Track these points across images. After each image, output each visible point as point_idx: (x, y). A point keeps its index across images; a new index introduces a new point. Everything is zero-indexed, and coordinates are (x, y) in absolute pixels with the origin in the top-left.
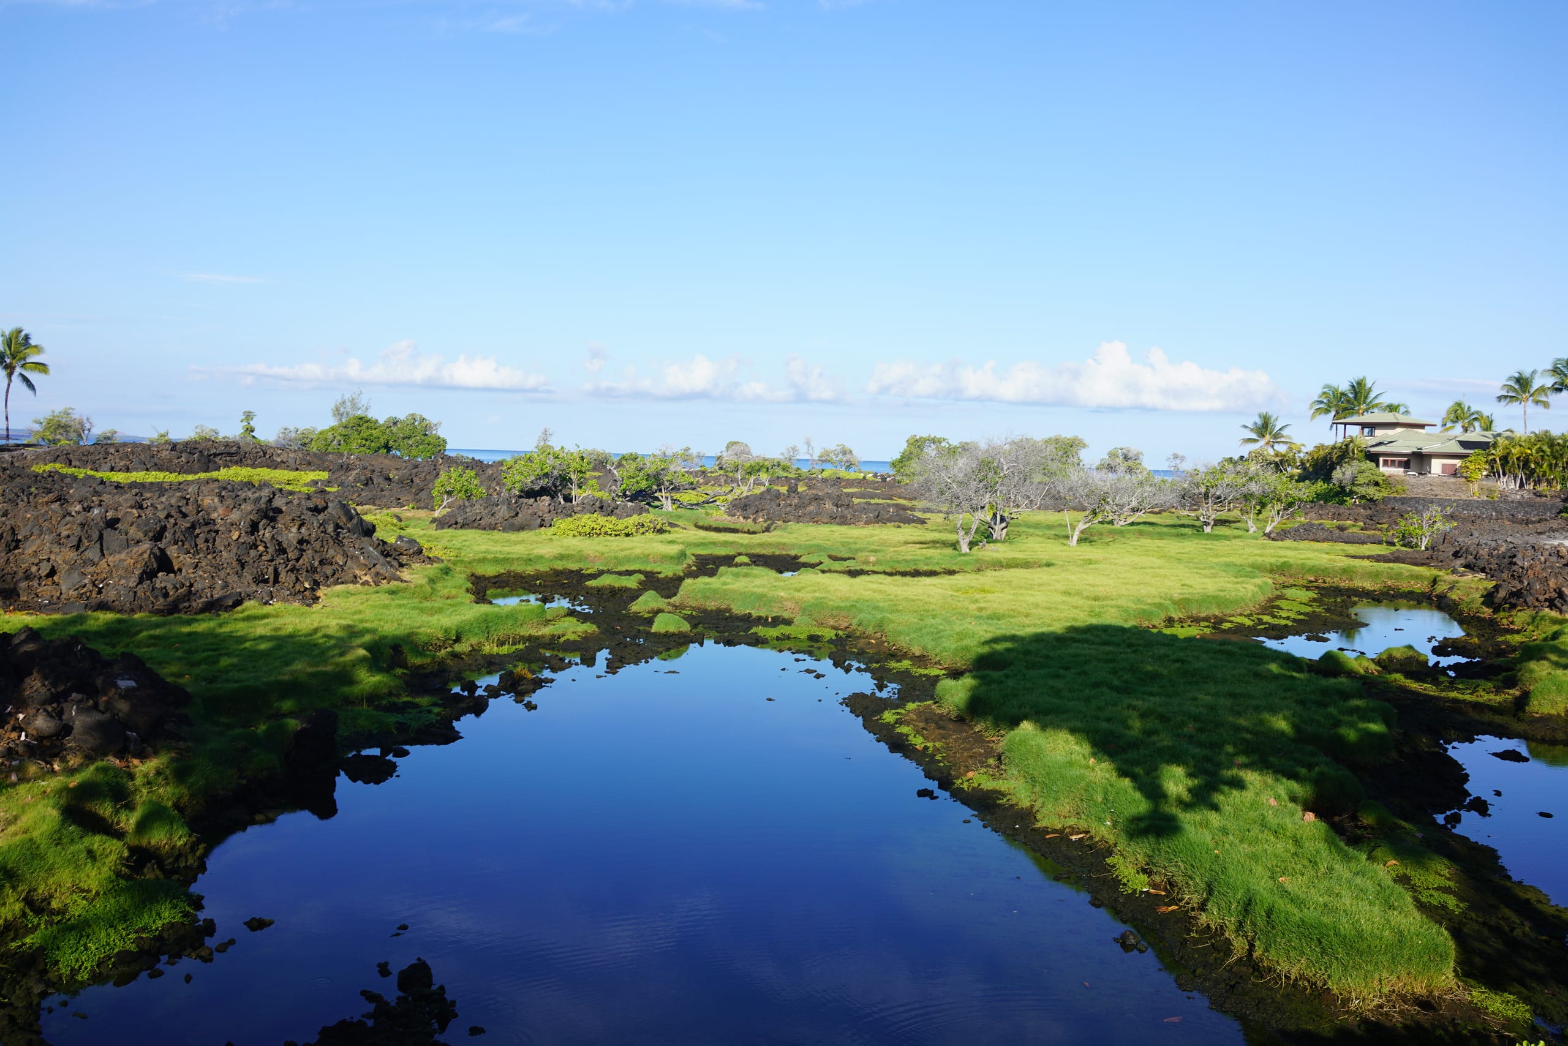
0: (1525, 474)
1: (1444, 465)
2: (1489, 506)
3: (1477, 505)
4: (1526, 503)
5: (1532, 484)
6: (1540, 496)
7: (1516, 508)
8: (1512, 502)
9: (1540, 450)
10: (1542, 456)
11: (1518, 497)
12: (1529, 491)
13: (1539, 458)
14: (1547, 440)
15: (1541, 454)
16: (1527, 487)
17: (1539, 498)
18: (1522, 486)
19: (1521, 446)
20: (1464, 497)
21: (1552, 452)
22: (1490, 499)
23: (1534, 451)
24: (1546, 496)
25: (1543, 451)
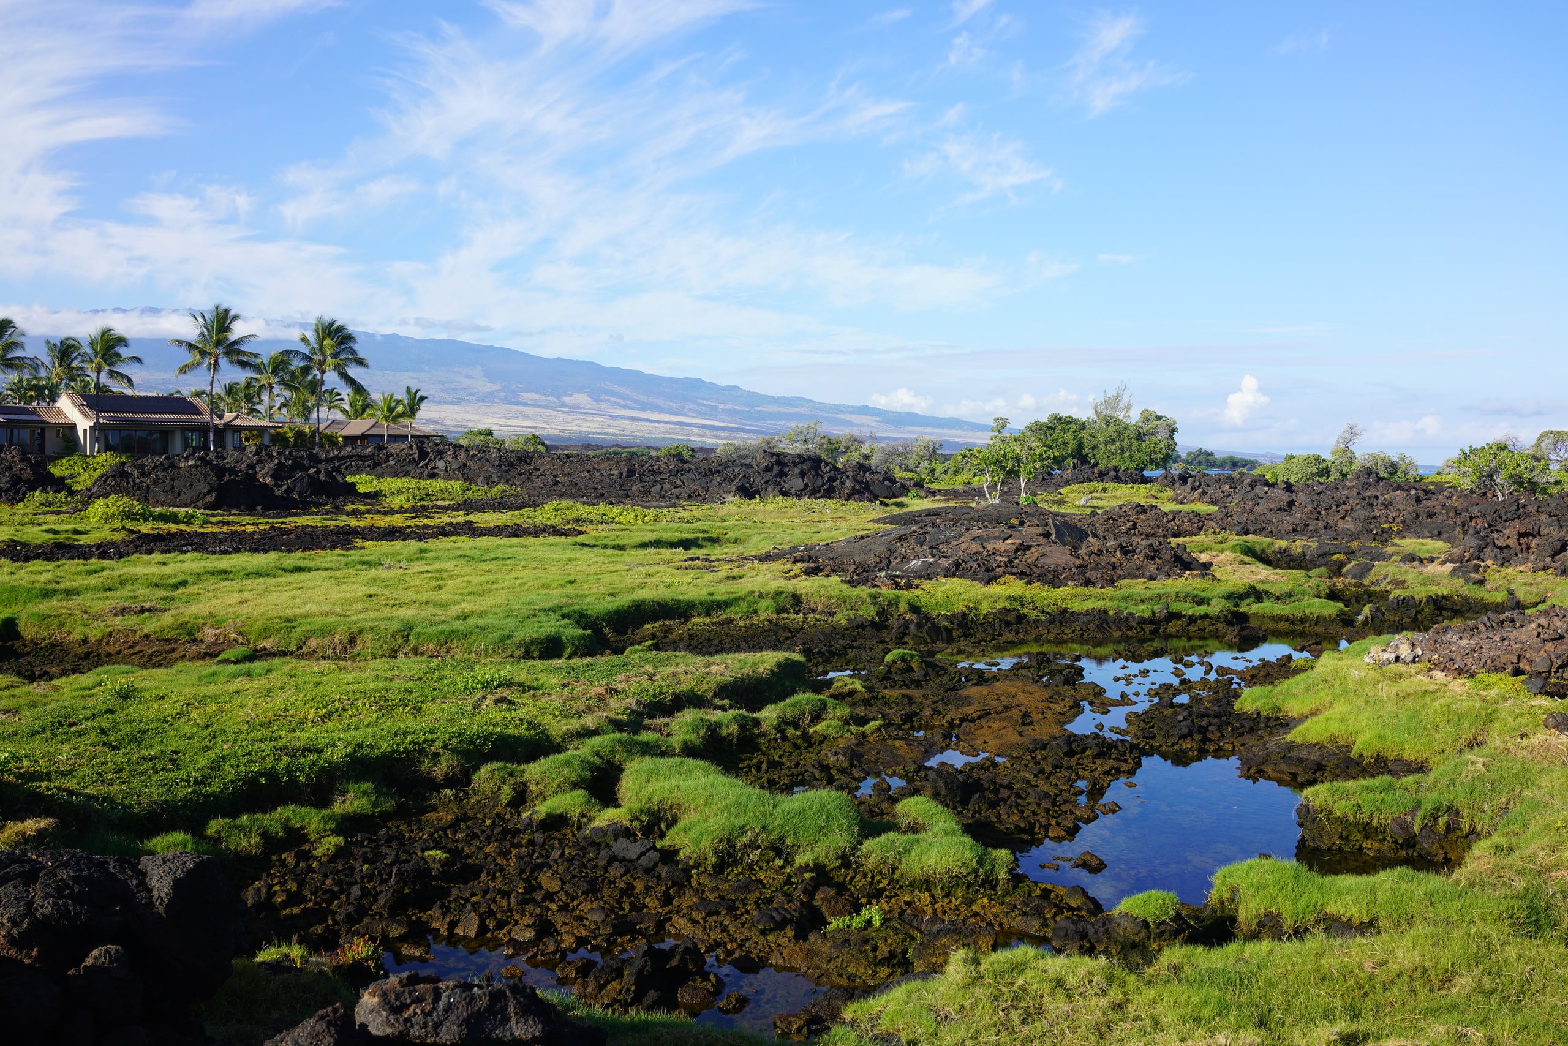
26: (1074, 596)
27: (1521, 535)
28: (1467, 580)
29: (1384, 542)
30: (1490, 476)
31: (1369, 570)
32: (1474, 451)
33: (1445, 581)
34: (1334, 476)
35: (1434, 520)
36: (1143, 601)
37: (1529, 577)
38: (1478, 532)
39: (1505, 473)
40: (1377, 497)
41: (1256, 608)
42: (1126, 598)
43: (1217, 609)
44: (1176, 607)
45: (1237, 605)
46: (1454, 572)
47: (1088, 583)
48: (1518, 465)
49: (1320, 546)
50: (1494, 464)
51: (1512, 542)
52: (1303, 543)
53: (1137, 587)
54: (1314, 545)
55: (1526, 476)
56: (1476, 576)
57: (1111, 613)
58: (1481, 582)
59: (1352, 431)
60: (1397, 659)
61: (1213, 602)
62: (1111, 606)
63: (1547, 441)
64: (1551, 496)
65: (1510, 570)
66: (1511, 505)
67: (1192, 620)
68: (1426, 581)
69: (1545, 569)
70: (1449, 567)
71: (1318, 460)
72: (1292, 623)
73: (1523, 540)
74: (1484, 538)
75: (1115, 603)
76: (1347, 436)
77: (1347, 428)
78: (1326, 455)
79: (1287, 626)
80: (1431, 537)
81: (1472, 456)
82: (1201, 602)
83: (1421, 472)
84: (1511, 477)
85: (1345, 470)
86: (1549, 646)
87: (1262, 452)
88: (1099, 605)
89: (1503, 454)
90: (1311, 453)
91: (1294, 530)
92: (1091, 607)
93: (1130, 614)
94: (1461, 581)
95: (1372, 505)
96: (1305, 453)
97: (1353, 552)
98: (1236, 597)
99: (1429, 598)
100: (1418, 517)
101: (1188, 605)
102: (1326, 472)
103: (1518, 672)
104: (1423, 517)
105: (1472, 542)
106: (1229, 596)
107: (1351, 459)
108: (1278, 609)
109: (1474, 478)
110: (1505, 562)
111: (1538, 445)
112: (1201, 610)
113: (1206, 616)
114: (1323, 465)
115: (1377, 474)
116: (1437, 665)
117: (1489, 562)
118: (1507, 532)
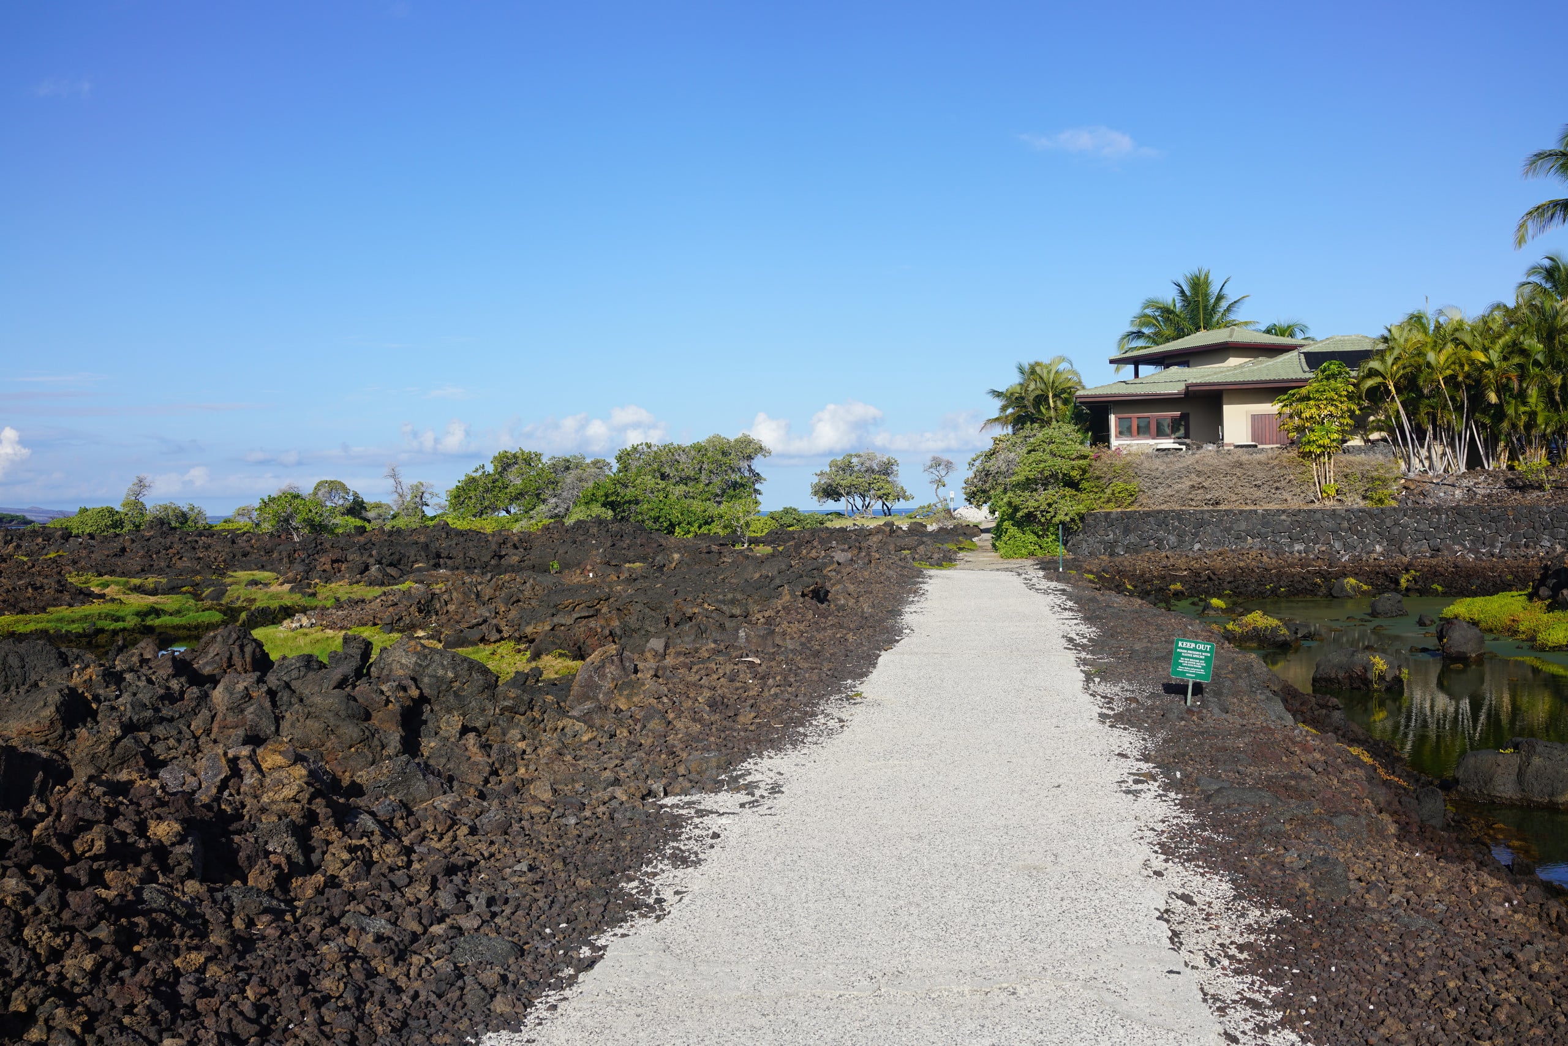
0: (1482, 426)
1: (1255, 418)
2: (1369, 526)
3: (1331, 524)
4: (1479, 509)
5: (1504, 457)
6: (1523, 489)
7: (1450, 529)
8: (1437, 510)
9: (1515, 348)
10: (1521, 366)
11: (1458, 493)
12: (1494, 475)
13: (1514, 375)
14: (1535, 320)
15: (1516, 360)
16: (1490, 466)
17: (1518, 495)
18: (1474, 462)
19: (1457, 342)
20: (1295, 504)
21: (1550, 352)
22: (1368, 504)
23: (1494, 355)
24: (1541, 487)
25: (1524, 352)
26: (17, 622)
27: (333, 562)
28: (304, 594)
29: (223, 575)
30: (286, 520)
31: (224, 594)
32: (272, 500)
33: (286, 596)
34: (128, 527)
35: (248, 558)
36: (73, 621)
37: (348, 588)
38: (303, 561)
39: (299, 518)
40: (197, 542)
41: (157, 622)
42: (60, 620)
43: (132, 623)
44: (100, 624)
45: (143, 620)
46: (292, 590)
47: (23, 611)
48: (310, 511)
49: (169, 581)
50: (289, 510)
51: (328, 567)
52: (154, 580)
53: (64, 611)
54: (165, 581)
55: (317, 519)
56: (310, 591)
57: (52, 632)
58: (314, 595)
59: (141, 484)
60: (301, 626)
61: (128, 618)
62: (51, 627)
63: (323, 490)
64: (337, 535)
65: (333, 585)
66: (311, 543)
67: (115, 633)
68: (273, 597)
69: (358, 582)
70: (287, 586)
71: (111, 512)
72: (189, 630)
73: (335, 565)
74: (308, 565)
75: (53, 624)
76: (136, 488)
77: (136, 481)
78: (118, 507)
79: (185, 633)
80: (258, 569)
81: (271, 504)
82: (117, 619)
83: (208, 521)
84: (304, 520)
85: (137, 520)
86: (391, 609)
87: (26, 507)
88: (40, 626)
89: (298, 501)
90: (105, 506)
91: (143, 570)
92: (34, 628)
93: (67, 631)
94: (299, 595)
95: (194, 548)
96: (98, 506)
97: (197, 584)
98: (142, 614)
99: (281, 607)
100: (234, 556)
101: (108, 622)
102: (118, 524)
103: (375, 624)
104: (239, 556)
105: (299, 568)
106: (138, 614)
107: (141, 509)
108: (176, 620)
109: (274, 523)
110: (328, 580)
111: (315, 494)
112: (120, 625)
113: (124, 629)
114: (117, 517)
115: (169, 524)
116: (327, 627)
117: (317, 581)
118: (323, 560)
